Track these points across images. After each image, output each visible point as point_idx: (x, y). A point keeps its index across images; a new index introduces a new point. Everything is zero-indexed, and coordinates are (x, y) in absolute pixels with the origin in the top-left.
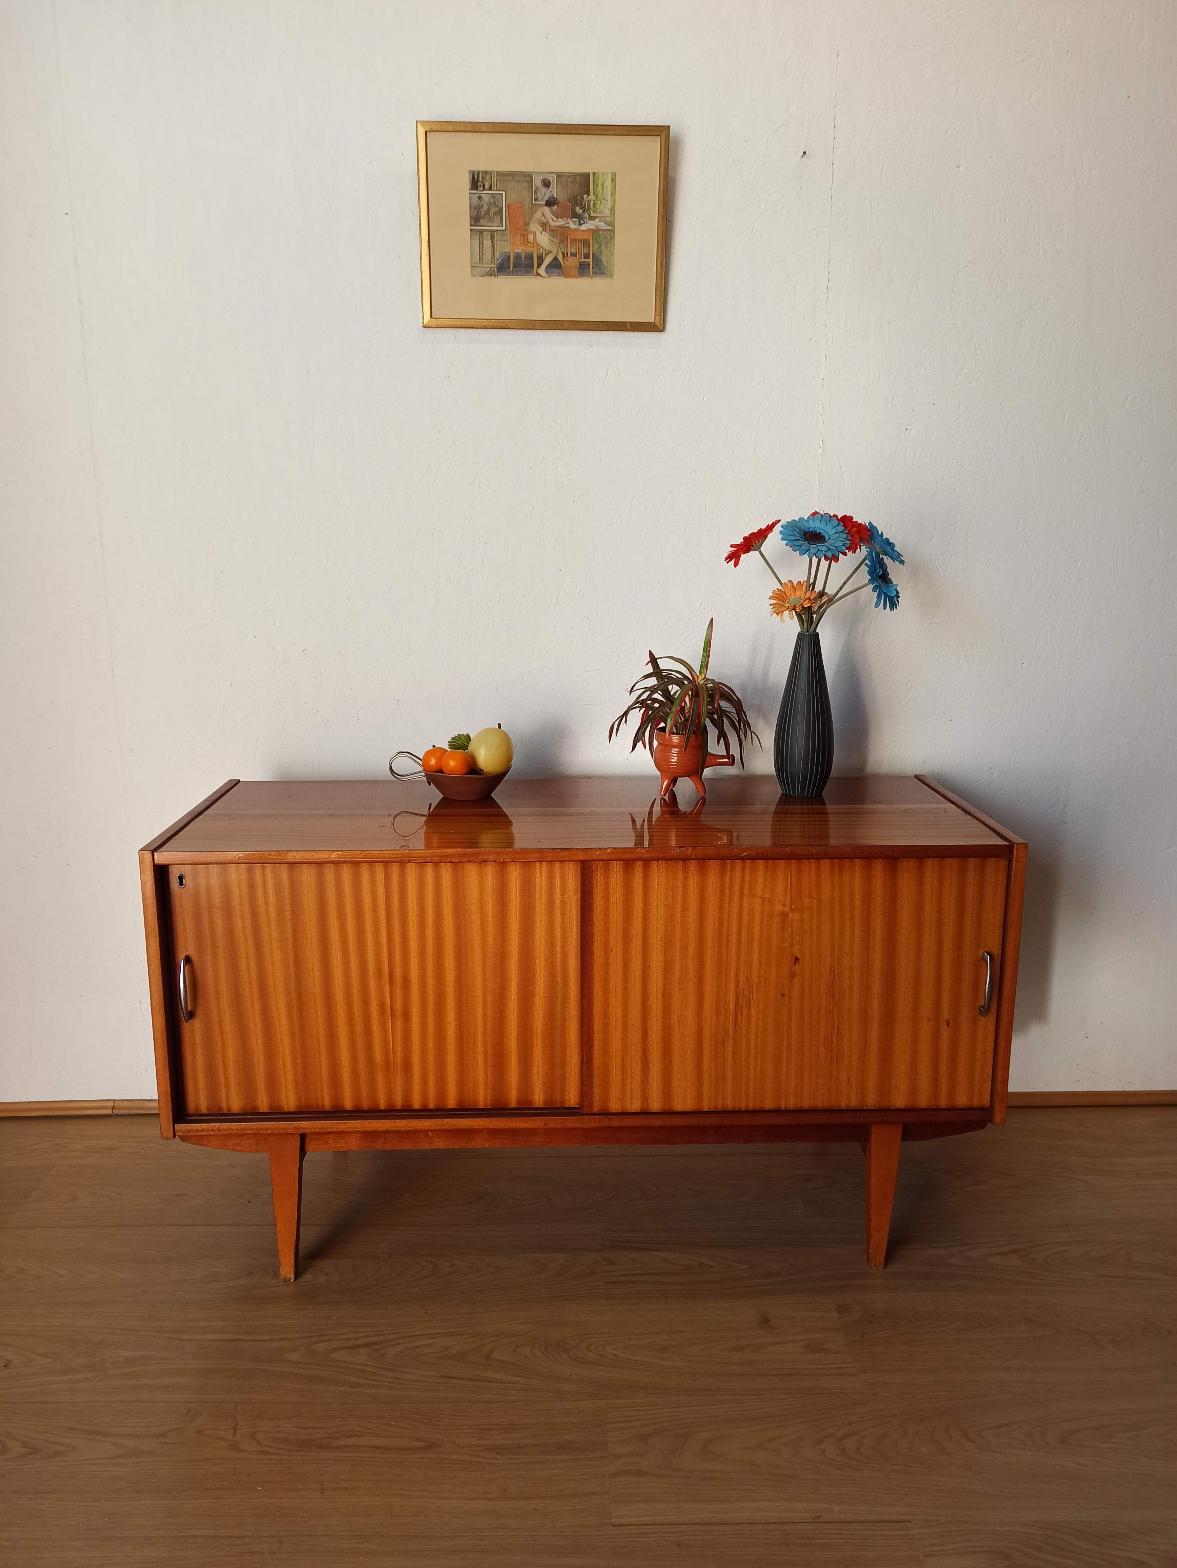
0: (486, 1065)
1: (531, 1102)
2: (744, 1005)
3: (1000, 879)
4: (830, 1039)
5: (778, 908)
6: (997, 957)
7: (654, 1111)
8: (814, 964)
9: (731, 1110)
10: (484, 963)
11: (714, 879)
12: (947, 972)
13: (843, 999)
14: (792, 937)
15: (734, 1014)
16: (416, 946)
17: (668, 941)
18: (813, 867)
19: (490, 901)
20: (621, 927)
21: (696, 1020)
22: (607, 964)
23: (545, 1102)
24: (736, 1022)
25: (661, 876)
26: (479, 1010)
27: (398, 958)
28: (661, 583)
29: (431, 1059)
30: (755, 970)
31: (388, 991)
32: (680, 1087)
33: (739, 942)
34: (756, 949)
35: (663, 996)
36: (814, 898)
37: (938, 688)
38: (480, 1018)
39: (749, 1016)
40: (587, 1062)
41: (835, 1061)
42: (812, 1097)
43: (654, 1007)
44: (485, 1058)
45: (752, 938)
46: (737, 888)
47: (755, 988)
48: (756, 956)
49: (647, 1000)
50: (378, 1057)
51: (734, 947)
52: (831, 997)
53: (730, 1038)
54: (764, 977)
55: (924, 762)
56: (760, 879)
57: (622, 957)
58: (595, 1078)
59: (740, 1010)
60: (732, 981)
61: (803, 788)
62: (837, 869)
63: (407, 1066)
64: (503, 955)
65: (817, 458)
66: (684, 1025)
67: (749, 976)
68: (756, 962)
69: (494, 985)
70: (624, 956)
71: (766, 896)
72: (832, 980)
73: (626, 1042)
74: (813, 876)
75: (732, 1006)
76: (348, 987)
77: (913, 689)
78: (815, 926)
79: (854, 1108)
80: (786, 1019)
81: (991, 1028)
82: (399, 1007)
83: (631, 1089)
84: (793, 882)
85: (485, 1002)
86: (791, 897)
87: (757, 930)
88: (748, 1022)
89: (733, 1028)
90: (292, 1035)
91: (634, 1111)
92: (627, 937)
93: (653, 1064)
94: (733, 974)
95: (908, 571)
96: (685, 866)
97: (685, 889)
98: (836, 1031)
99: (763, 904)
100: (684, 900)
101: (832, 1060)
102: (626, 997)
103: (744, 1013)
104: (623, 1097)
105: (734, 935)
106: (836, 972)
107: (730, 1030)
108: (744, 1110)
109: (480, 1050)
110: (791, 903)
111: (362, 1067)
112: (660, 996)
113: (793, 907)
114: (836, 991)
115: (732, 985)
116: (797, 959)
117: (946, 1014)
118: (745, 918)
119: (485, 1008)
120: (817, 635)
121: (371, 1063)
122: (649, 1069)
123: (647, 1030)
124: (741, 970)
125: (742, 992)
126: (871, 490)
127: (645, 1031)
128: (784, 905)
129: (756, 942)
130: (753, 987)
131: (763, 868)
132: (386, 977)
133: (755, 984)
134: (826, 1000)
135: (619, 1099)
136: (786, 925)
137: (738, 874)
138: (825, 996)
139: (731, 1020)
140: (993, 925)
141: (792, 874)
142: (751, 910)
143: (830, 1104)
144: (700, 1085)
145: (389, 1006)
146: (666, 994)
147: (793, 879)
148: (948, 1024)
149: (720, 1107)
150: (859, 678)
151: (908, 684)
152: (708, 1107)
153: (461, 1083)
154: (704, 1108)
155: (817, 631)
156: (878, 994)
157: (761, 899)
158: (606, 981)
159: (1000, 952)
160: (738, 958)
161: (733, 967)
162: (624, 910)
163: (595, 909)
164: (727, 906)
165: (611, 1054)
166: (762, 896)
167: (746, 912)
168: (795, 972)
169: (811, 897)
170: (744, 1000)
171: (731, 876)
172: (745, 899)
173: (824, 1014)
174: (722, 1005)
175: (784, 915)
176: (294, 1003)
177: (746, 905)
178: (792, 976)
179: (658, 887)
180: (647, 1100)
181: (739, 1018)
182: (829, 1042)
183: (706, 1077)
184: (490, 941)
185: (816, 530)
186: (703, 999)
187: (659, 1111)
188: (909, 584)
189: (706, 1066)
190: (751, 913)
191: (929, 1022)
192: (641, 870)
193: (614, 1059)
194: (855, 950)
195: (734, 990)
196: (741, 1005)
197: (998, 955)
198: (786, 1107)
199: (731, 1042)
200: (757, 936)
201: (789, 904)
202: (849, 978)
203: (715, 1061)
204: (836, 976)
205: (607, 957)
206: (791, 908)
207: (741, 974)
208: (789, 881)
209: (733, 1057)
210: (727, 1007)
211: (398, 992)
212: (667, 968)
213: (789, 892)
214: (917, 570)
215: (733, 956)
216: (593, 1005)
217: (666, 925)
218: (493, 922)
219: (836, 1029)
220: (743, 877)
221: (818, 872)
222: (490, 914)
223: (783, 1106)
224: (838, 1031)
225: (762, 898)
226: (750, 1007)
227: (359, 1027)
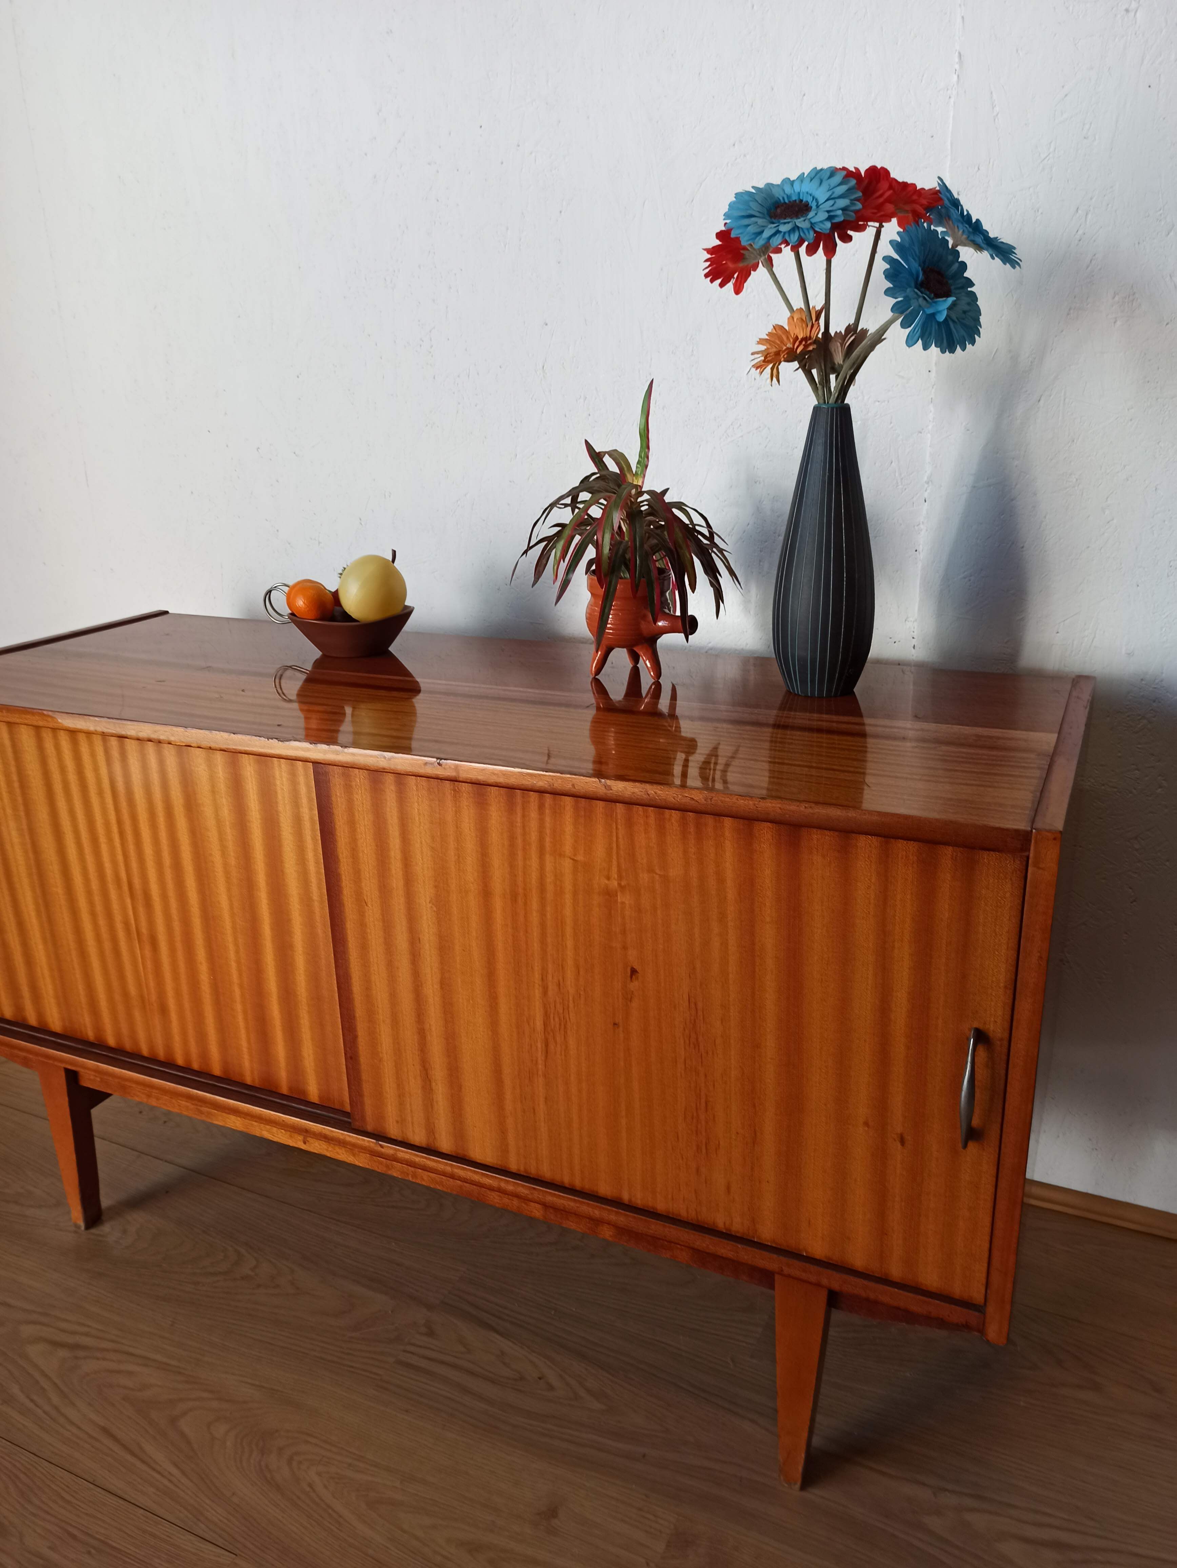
0: (247, 1028)
1: (304, 1092)
2: (557, 1026)
3: (1008, 895)
4: (695, 1114)
5: (599, 881)
6: (998, 1042)
7: (444, 1151)
8: (663, 985)
9: (549, 1181)
10: (229, 890)
11: (498, 818)
12: (899, 1050)
13: (713, 1053)
14: (624, 932)
15: (543, 1037)
16: (152, 852)
17: (441, 904)
18: (652, 820)
19: (225, 803)
20: (376, 872)
21: (490, 1033)
22: (362, 925)
23: (320, 1098)
24: (547, 1052)
25: (422, 801)
26: (232, 955)
27: (134, 865)
28: (688, 338)
29: (187, 1005)
30: (570, 974)
31: (130, 906)
32: (475, 1127)
33: (543, 925)
34: (570, 943)
35: (442, 988)
36: (657, 874)
37: (1164, 521)
38: (233, 965)
39: (567, 1047)
40: (351, 1058)
41: (704, 1151)
42: (670, 1196)
43: (431, 1000)
44: (246, 1019)
45: (562, 923)
46: (534, 836)
47: (571, 1005)
48: (570, 953)
49: (420, 988)
50: (133, 990)
51: (535, 933)
52: (692, 1045)
53: (540, 1073)
54: (584, 990)
55: (1129, 654)
56: (569, 828)
57: (381, 917)
58: (364, 1083)
59: (552, 1034)
60: (537, 986)
61: (803, 682)
62: (692, 829)
63: (164, 1010)
64: (249, 884)
65: (949, 92)
66: (474, 1037)
67: (561, 984)
68: (570, 962)
69: (244, 924)
70: (383, 915)
71: (580, 858)
72: (692, 1018)
73: (398, 1043)
74: (653, 835)
75: (539, 1024)
76: (89, 893)
77: (1115, 521)
78: (660, 921)
79: (738, 1235)
80: (622, 1063)
81: (988, 1169)
82: (144, 930)
83: (411, 1111)
84: (621, 840)
85: (236, 945)
86: (619, 866)
87: (568, 912)
88: (565, 1056)
89: (543, 1058)
90: (44, 939)
91: (417, 1144)
92: (384, 890)
93: (436, 1084)
94: (537, 976)
95: (1117, 298)
96: (455, 790)
97: (457, 828)
98: (703, 1104)
99: (575, 871)
100: (458, 845)
101: (699, 1148)
102: (392, 979)
103: (558, 1039)
104: (401, 1121)
105: (535, 914)
106: (700, 1005)
107: (540, 1062)
108: (567, 1186)
109: (239, 1007)
110: (620, 877)
111: (118, 997)
112: (437, 987)
113: (623, 884)
114: (701, 1039)
115: (537, 992)
116: (634, 972)
117: (898, 1122)
118: (550, 888)
119: (237, 952)
120: (846, 410)
121: (126, 994)
122: (431, 1089)
123: (424, 1033)
124: (550, 971)
125: (552, 1006)
126: (1051, 142)
127: (422, 1034)
128: (608, 878)
129: (569, 931)
130: (569, 1001)
131: (572, 810)
132: (125, 888)
133: (571, 998)
134: (685, 1049)
135: (397, 1122)
136: (613, 912)
137: (534, 814)
138: (682, 1042)
139: (539, 1045)
140: (992, 982)
141: (619, 827)
142: (558, 877)
143: (699, 1217)
144: (503, 1132)
145: (134, 926)
146: (445, 985)
147: (620, 836)
148: (902, 1141)
149: (533, 1171)
150: (1012, 500)
151: (1106, 513)
152: (516, 1167)
153: (224, 1045)
154: (511, 1167)
155: (846, 402)
156: (771, 1059)
157: (571, 860)
158: (364, 947)
159: (1006, 1035)
160: (544, 951)
161: (536, 964)
162: (377, 846)
163: (338, 839)
164: (520, 863)
165: (381, 1055)
166: (573, 857)
167: (549, 879)
168: (633, 992)
169: (651, 870)
170: (557, 1019)
171: (524, 816)
172: (548, 859)
173: (683, 1072)
174: (525, 1020)
175: (609, 895)
176: (40, 901)
177: (549, 866)
178: (628, 998)
179: (419, 819)
180: (433, 1133)
181: (552, 1046)
182: (693, 1118)
183: (510, 1122)
184: (232, 861)
185: (801, 198)
186: (497, 1004)
187: (449, 1153)
188: (1119, 323)
189: (509, 1106)
190: (558, 882)
191: (866, 1129)
192: (393, 787)
193: (385, 1064)
194: (731, 976)
195: (541, 1001)
196: (553, 1026)
197: (1001, 1040)
198: (630, 1201)
199: (541, 1080)
200: (569, 921)
201: (616, 876)
202: (722, 1020)
203: (521, 1102)
204: (700, 1013)
205: (362, 914)
206: (619, 884)
207: (550, 977)
208: (615, 839)
209: (546, 1102)
210: (532, 1024)
211: (141, 910)
212: (444, 947)
213: (615, 857)
214: (1134, 294)
215: (536, 946)
216: (351, 979)
217: (436, 881)
218: (233, 835)
219: (703, 1101)
220: (541, 821)
221: (661, 830)
222: (227, 823)
223: (626, 1197)
224: (706, 1103)
225: (573, 859)
226: (566, 1032)
227: (107, 945)
